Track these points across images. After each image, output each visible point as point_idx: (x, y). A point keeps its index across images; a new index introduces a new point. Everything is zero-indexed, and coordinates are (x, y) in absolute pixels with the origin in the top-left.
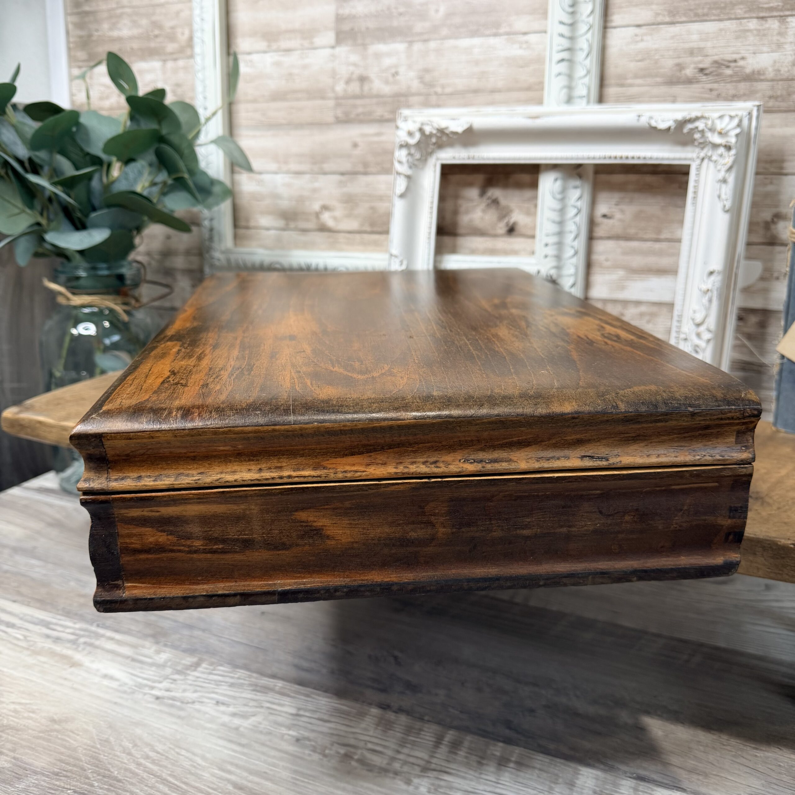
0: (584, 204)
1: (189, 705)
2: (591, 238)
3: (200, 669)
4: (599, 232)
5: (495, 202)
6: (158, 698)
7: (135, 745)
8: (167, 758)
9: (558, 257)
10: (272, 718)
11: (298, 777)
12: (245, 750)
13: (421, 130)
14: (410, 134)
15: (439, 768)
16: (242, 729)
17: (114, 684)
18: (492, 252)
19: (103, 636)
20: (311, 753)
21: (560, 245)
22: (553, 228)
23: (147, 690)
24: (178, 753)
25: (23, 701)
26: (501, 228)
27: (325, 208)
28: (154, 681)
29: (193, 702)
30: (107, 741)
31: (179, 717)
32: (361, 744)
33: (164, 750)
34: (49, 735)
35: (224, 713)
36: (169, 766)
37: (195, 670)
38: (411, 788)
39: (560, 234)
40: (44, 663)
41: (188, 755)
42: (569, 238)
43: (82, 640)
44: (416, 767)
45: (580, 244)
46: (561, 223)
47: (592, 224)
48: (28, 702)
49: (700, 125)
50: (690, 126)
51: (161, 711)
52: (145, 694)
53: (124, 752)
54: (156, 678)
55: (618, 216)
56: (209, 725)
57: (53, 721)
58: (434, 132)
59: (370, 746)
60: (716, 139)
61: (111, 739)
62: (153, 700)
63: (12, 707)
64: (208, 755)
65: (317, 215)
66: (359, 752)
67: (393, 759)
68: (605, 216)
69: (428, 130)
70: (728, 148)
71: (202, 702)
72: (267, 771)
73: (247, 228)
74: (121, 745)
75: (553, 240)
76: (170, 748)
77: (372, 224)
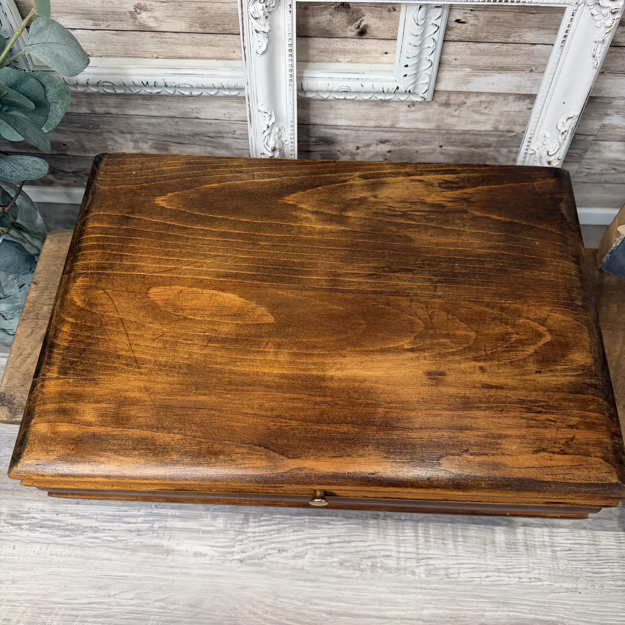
1: (264, 560)
3: (250, 524)
6: (241, 561)
7: (254, 606)
8: (278, 608)
9: (416, 74)
10: (317, 551)
11: (356, 593)
12: (317, 584)
15: (425, 556)
16: (305, 568)
17: (206, 560)
19: (167, 516)
20: (354, 572)
21: (418, 63)
23: (230, 557)
24: (282, 602)
25: (161, 597)
26: (352, 30)
28: (230, 547)
29: (265, 556)
30: (235, 609)
31: (264, 573)
32: (376, 554)
33: (272, 603)
34: (198, 619)
35: (287, 558)
36: (283, 613)
37: (248, 527)
38: (417, 577)
39: (420, 54)
40: (147, 558)
41: (287, 601)
42: (427, 55)
43: (156, 525)
44: (413, 560)
45: (436, 56)
46: (421, 45)
48: (164, 596)
51: (250, 572)
52: (232, 561)
53: (251, 614)
54: (229, 544)
55: (471, 21)
56: (285, 572)
57: (192, 606)
59: (382, 553)
61: (237, 606)
62: (239, 564)
63: (158, 604)
64: (299, 597)
66: (378, 560)
67: (398, 558)
68: (458, 21)
71: (270, 554)
72: (338, 595)
74: (245, 609)
76: (275, 599)
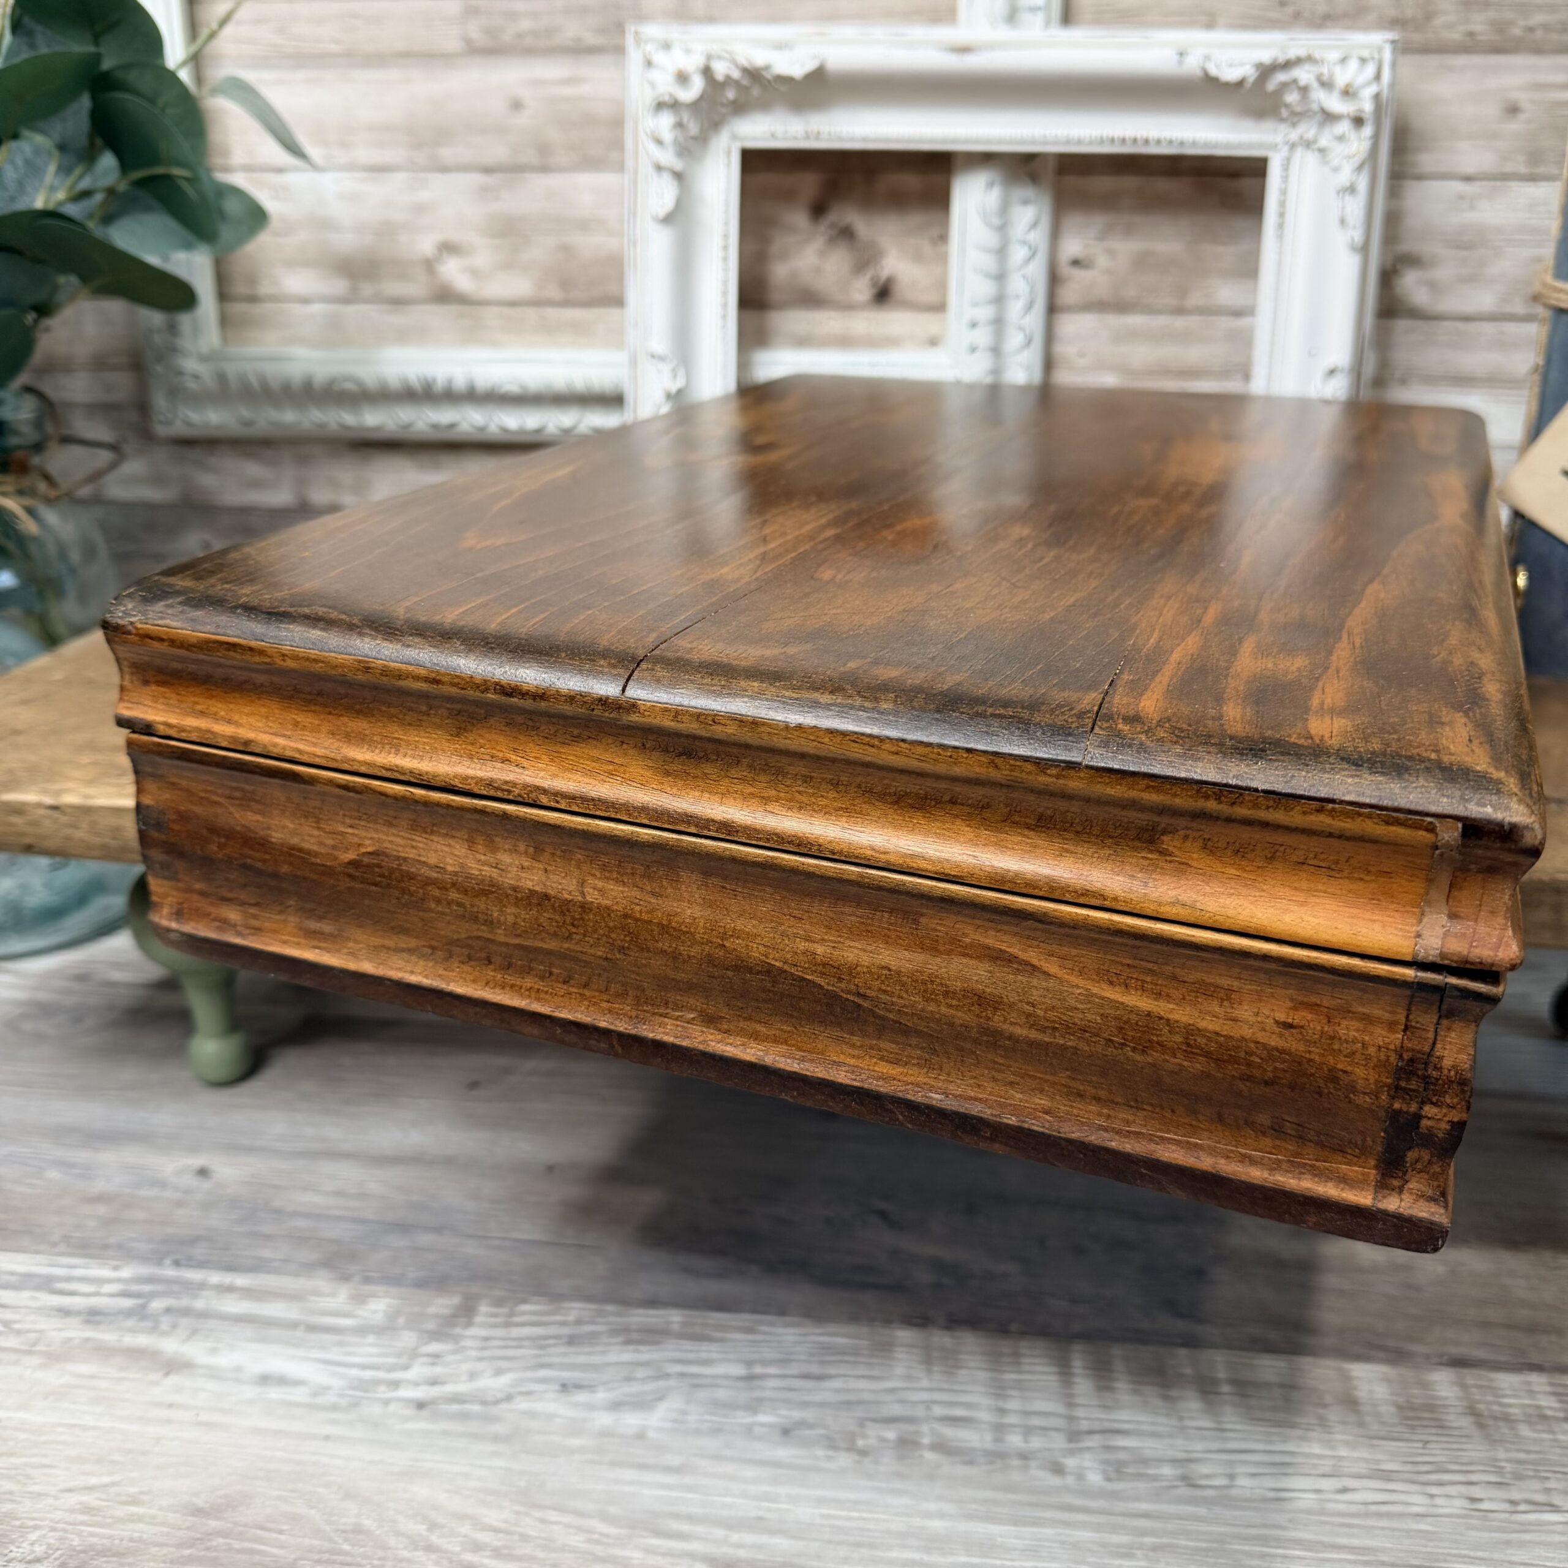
0: (1039, 237)
1: (504, 1406)
2: (1052, 309)
3: (478, 1319)
4: (1068, 294)
5: (846, 234)
6: (421, 1405)
7: (433, 1526)
8: (525, 1538)
9: (996, 350)
10: (703, 1394)
11: (833, 1512)
12: (688, 1480)
13: (707, 72)
14: (682, 78)
15: (1097, 1426)
16: (651, 1434)
17: (299, 1395)
18: (845, 342)
19: (202, 1286)
20: (831, 1453)
21: (998, 323)
22: (985, 288)
23: (383, 1393)
24: (543, 1521)
25: (94, 1481)
26: (861, 290)
27: (448, 248)
28: (391, 1369)
29: (509, 1398)
30: (358, 1530)
31: (496, 1438)
32: (920, 1412)
33: (506, 1521)
34: (208, 1549)
35: (591, 1407)
36: (541, 1554)
37: (469, 1324)
38: (1070, 1480)
39: (999, 300)
40: (93, 1377)
41: (566, 1519)
42: (1015, 309)
43: (157, 1305)
44: (1054, 1434)
45: (1034, 321)
46: (1000, 277)
47: (1054, 279)
48: (106, 1479)
49: (1304, 75)
50: (1281, 77)
51: (445, 1434)
52: (386, 1402)
53: (416, 1549)
54: (390, 1360)
55: (1102, 261)
56: (575, 1442)
57: (198, 1512)
58: (736, 74)
59: (938, 1411)
60: (1335, 104)
61: (368, 1523)
62: (410, 1411)
63: (72, 1500)
64: (612, 1510)
65: (429, 265)
66: (925, 1428)
67: (1000, 1429)
68: (1076, 263)
69: (721, 69)
70: (1358, 121)
71: (528, 1393)
72: (762, 1514)
73: (253, 299)
74: (398, 1534)
75: (985, 313)
76: (518, 1513)
77: (565, 284)
